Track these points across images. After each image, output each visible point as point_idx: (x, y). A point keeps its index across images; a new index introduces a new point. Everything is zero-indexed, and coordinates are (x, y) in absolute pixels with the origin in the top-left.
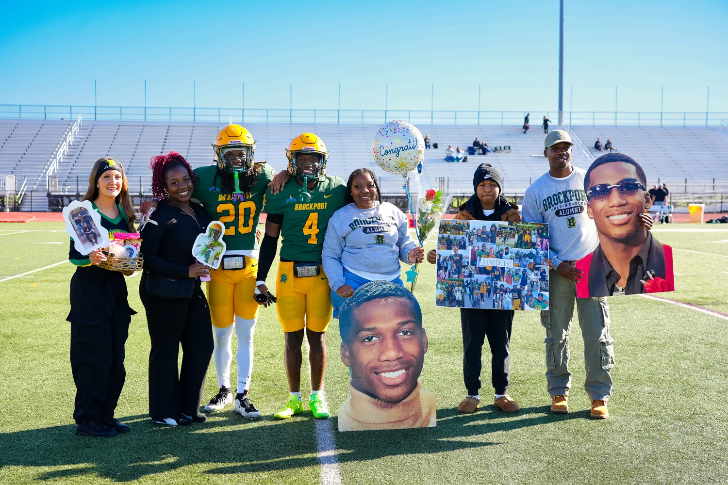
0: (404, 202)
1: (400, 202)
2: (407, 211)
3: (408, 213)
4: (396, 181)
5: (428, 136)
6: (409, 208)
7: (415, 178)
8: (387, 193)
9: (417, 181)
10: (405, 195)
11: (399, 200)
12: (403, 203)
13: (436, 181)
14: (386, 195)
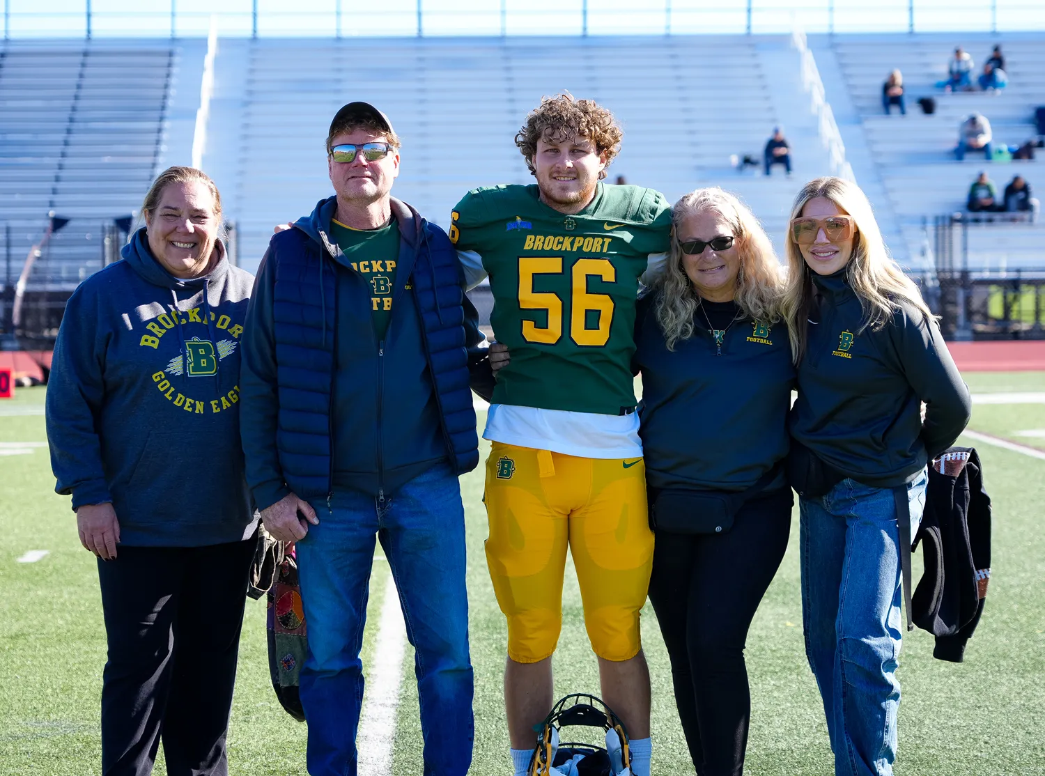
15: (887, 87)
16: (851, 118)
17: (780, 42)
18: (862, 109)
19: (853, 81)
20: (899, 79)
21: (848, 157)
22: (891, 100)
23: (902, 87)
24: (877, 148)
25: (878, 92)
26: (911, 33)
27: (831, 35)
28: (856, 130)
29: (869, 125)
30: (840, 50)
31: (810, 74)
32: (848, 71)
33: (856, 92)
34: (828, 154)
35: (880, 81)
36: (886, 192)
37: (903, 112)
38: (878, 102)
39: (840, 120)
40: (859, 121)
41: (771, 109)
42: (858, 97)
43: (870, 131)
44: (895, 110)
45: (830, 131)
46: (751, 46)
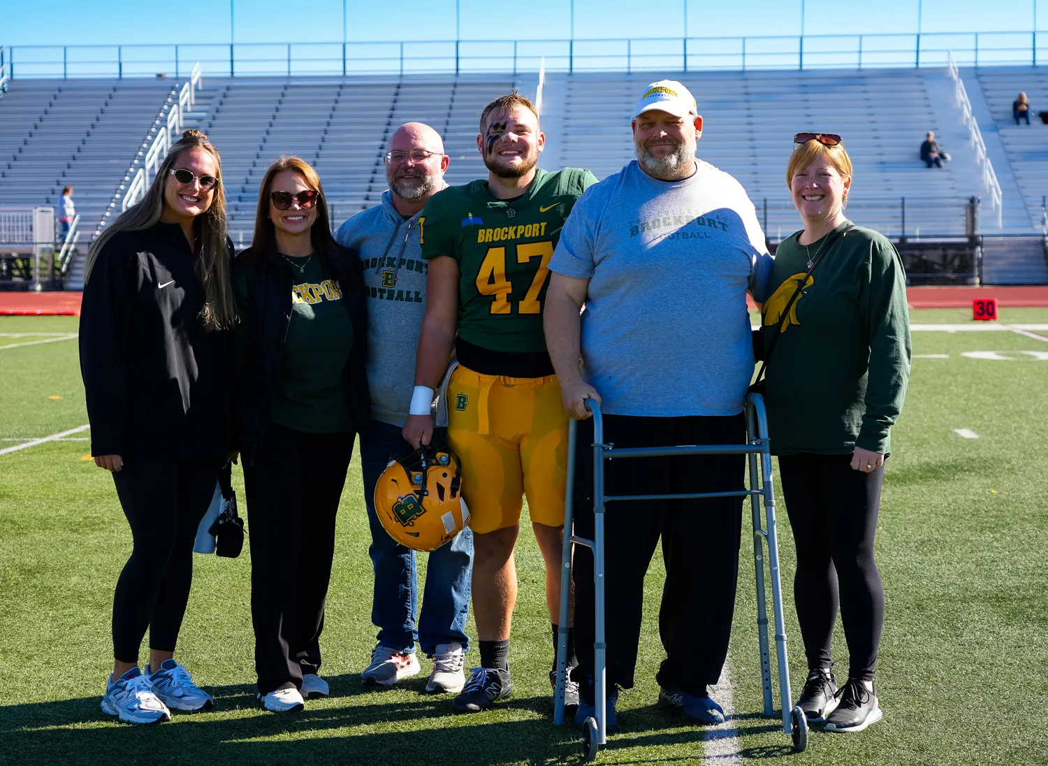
0: (962, 257)
1: (955, 256)
2: (970, 281)
3: (973, 284)
4: (944, 206)
5: (1024, 94)
6: (976, 273)
7: (989, 198)
8: (921, 237)
9: (997, 206)
10: (965, 240)
11: (951, 252)
12: (961, 261)
13: (1044, 206)
14: (918, 240)
15: (1017, 105)
16: (991, 127)
17: (939, 74)
18: (998, 120)
19: (991, 101)
20: (1026, 100)
21: (988, 155)
22: (1019, 114)
23: (1027, 105)
24: (1010, 148)
25: (1010, 108)
26: (1034, 66)
27: (976, 68)
28: (994, 135)
29: (1002, 132)
30: (982, 79)
31: (961, 96)
32: (989, 94)
33: (993, 109)
34: (975, 152)
35: (1012, 101)
36: (1016, 179)
37: (1028, 123)
38: (1010, 116)
39: (983, 129)
40: (996, 129)
41: (933, 121)
42: (995, 113)
43: (1004, 136)
44: (1022, 121)
45: (976, 137)
46: (919, 76)
